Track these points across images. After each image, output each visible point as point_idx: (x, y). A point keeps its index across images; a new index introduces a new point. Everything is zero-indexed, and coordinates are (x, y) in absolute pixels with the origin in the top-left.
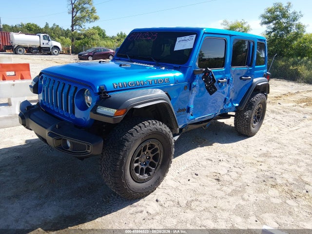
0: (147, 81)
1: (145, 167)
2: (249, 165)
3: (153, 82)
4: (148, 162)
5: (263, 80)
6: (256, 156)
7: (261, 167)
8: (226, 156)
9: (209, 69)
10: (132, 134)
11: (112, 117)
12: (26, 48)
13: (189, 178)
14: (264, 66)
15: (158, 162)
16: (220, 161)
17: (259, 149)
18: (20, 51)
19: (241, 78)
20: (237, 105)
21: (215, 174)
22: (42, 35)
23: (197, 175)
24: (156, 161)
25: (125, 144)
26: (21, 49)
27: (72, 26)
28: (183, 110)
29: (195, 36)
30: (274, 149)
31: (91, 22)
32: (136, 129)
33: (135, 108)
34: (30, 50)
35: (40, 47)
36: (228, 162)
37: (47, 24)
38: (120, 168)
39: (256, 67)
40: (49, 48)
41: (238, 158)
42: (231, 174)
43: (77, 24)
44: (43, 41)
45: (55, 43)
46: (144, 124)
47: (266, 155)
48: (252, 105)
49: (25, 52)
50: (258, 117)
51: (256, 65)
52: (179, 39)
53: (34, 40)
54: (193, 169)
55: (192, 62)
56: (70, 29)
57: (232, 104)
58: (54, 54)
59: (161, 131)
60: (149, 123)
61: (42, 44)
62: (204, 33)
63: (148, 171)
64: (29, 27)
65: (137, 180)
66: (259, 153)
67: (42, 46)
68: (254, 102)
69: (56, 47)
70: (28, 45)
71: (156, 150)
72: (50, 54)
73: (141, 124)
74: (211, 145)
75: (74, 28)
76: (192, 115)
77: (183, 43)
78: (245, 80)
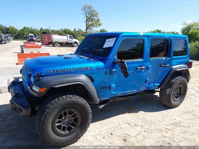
0: (73, 68)
1: (67, 126)
2: (158, 131)
3: (78, 69)
4: (70, 122)
5: (184, 66)
6: (167, 124)
7: (166, 134)
8: (143, 122)
9: (123, 60)
10: (52, 104)
11: (37, 92)
12: (59, 43)
13: (105, 136)
14: (186, 56)
15: (77, 124)
16: (136, 125)
17: (173, 119)
18: (56, 45)
19: (160, 66)
20: (159, 84)
21: (126, 135)
22: (68, 36)
23: (112, 134)
24: (76, 123)
25: (46, 110)
26: (57, 44)
27: (86, 30)
28: (106, 88)
29: (116, 38)
30: (186, 120)
31: (97, 27)
32: (55, 101)
33: (53, 87)
34: (62, 44)
35: (67, 42)
36: (142, 126)
37: (75, 29)
38: (43, 126)
39: (174, 57)
40: (72, 43)
41: (152, 125)
42: (138, 137)
43: (89, 28)
44: (69, 39)
45: (75, 40)
46: (62, 98)
47: (176, 124)
48: (172, 85)
49: (59, 45)
50: (180, 94)
51: (174, 56)
52: (107, 40)
53: (64, 39)
54: (112, 130)
55: (111, 56)
56: (85, 31)
57: (154, 84)
58: (75, 47)
59: (77, 103)
60: (67, 97)
61: (68, 41)
62: (123, 36)
63: (69, 129)
64: (65, 31)
65: (59, 135)
66: (172, 122)
67: (68, 42)
68: (174, 83)
69: (76, 42)
70: (61, 41)
71: (76, 115)
72: (73, 46)
73: (60, 98)
74: (137, 112)
75: (87, 31)
76: (115, 91)
77: (108, 43)
78: (165, 67)
